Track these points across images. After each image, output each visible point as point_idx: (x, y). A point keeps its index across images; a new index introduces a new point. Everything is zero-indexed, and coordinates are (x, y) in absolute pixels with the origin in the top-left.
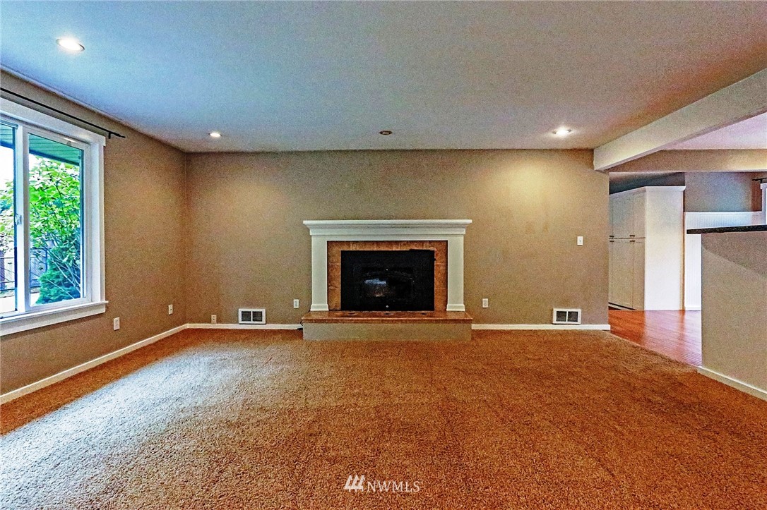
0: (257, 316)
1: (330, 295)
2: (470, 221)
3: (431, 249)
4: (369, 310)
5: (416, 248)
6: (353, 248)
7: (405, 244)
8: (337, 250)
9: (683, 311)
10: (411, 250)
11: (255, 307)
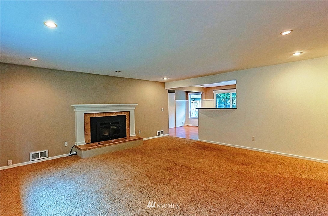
0: (43, 155)
1: (86, 137)
2: (137, 104)
3: (125, 114)
4: (104, 141)
5: (119, 115)
6: (96, 116)
7: (115, 113)
8: (89, 117)
9: (175, 128)
10: (118, 115)
11: (40, 150)
